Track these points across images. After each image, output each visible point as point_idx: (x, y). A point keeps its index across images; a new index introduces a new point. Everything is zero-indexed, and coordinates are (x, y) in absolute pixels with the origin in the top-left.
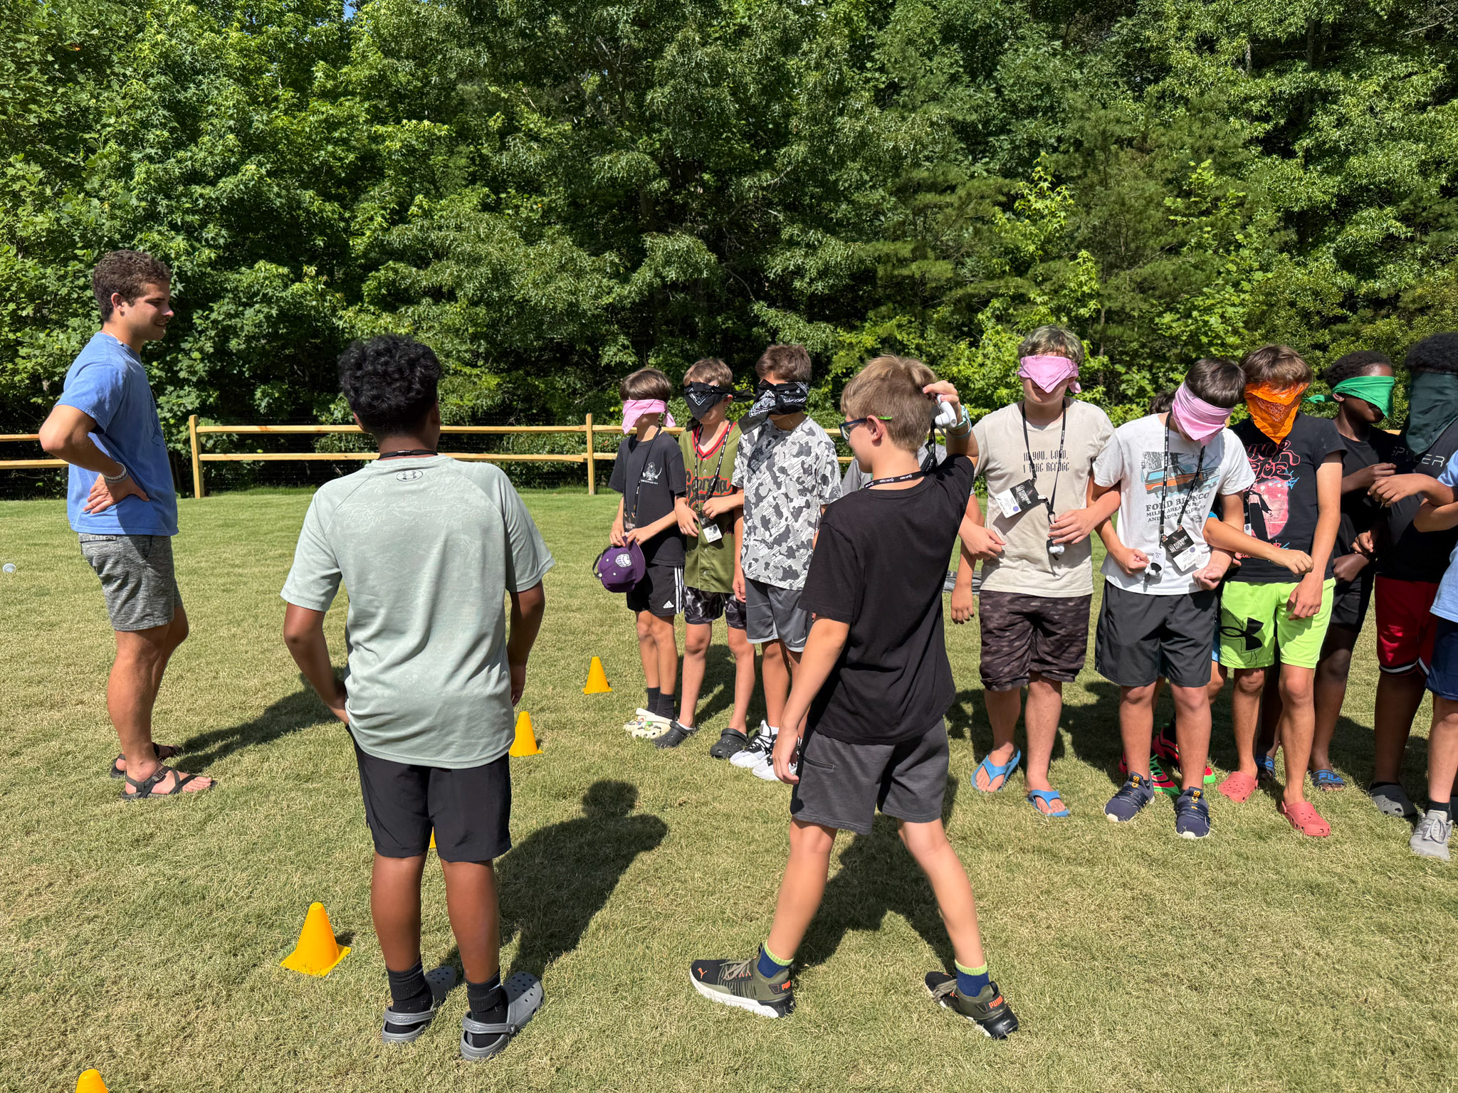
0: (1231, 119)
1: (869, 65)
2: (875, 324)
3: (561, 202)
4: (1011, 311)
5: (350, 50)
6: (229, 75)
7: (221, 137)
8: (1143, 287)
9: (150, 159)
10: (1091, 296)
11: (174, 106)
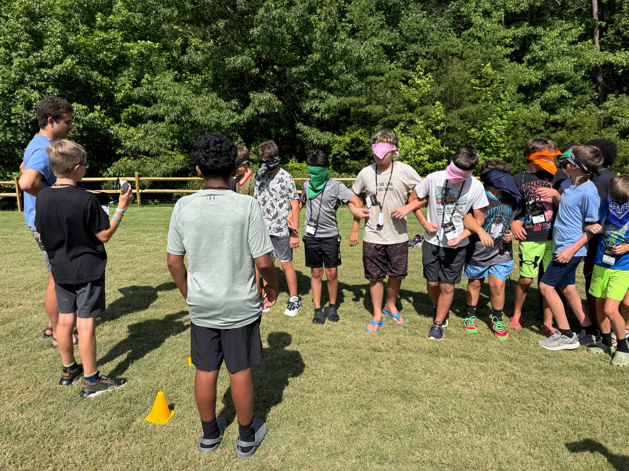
0: (497, 46)
1: (344, 20)
2: (350, 133)
3: (210, 78)
4: (407, 127)
5: (112, 8)
6: (57, 18)
7: (54, 46)
8: (462, 117)
9: (20, 55)
10: (441, 121)
11: (32, 32)
